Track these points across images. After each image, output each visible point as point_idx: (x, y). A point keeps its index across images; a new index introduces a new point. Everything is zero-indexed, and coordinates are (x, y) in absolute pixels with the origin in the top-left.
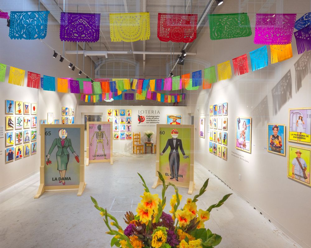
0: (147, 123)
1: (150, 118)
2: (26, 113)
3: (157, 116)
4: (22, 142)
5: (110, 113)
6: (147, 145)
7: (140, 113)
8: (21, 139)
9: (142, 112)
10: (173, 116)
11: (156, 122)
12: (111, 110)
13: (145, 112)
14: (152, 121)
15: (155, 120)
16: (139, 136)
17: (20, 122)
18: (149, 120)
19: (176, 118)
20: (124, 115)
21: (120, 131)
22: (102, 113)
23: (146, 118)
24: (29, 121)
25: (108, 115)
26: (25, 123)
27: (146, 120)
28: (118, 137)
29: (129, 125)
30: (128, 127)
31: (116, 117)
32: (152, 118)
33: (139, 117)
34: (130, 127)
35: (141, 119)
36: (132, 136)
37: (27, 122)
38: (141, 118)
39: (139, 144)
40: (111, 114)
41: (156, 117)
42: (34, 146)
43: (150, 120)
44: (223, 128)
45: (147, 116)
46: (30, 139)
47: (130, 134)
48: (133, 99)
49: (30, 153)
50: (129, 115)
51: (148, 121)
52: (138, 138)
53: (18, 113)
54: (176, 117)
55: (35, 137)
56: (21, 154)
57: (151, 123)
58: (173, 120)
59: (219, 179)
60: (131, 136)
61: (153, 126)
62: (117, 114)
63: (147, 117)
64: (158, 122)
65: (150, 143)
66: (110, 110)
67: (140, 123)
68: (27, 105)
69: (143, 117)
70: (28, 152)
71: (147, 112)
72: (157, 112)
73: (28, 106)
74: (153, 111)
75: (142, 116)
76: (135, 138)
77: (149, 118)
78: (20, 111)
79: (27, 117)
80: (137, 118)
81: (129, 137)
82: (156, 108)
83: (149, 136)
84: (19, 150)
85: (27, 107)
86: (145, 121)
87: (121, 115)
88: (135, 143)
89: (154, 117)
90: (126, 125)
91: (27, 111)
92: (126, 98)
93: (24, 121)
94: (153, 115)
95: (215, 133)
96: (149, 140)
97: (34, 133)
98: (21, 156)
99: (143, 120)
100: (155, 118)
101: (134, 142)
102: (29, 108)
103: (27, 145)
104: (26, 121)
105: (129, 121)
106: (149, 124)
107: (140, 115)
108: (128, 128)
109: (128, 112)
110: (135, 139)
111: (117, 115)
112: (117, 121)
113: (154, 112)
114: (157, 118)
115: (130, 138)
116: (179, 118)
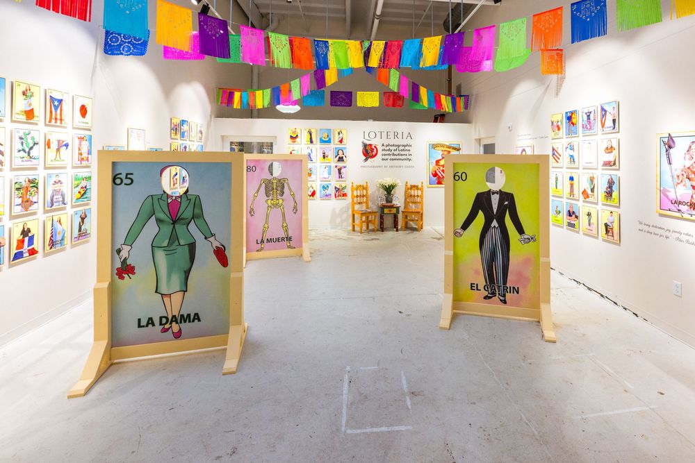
0: (383, 160)
1: (391, 148)
2: (53, 121)
3: (407, 145)
4: (38, 208)
5: (294, 136)
6: (386, 211)
7: (367, 137)
8: (34, 199)
9: (372, 135)
10: (442, 146)
11: (405, 157)
12: (298, 131)
13: (379, 135)
14: (394, 155)
15: (405, 153)
16: (365, 191)
17: (31, 148)
18: (388, 152)
19: (448, 149)
20: (329, 141)
21: (318, 178)
22: (276, 137)
23: (380, 148)
24: (63, 145)
25: (290, 140)
26: (51, 153)
27: (380, 152)
28: (313, 194)
29: (340, 164)
30: (340, 170)
31: (311, 146)
32: (395, 148)
33: (365, 146)
34: (343, 171)
35: (369, 152)
36: (348, 191)
37: (58, 150)
38: (368, 148)
39: (364, 208)
40: (298, 140)
41: (405, 146)
42: (83, 219)
43: (389, 155)
44: (601, 164)
45: (383, 145)
46: (68, 199)
47: (343, 186)
48: (350, 105)
49: (67, 241)
50: (341, 141)
51: (385, 155)
52: (363, 196)
53: (23, 118)
54: (449, 147)
55: (85, 193)
56: (35, 246)
57: (393, 159)
58: (441, 153)
59: (589, 289)
60: (345, 191)
61: (397, 167)
62: (311, 138)
63: (383, 148)
64: (409, 157)
65: (392, 207)
66: (294, 130)
67: (366, 160)
68: (57, 96)
69: (373, 147)
70: (59, 238)
71: (384, 135)
72: (405, 137)
73: (60, 101)
74: (396, 134)
75: (371, 145)
76: (355, 194)
77: (388, 148)
78: (30, 114)
79: (56, 135)
80: (361, 148)
81: (340, 193)
82: (403, 126)
83: (389, 190)
84: (25, 232)
85: (56, 103)
86: (379, 156)
87: (322, 141)
88: (357, 207)
89: (399, 146)
90: (333, 165)
91: (58, 117)
92: (333, 103)
93: (48, 144)
94: (397, 142)
95: (571, 179)
96: (389, 200)
97: (84, 183)
98: (33, 252)
99: (374, 153)
100: (401, 148)
101: (353, 204)
102: (66, 106)
103: (56, 219)
104: (54, 146)
105: (340, 155)
106: (389, 163)
107: (368, 143)
108: (340, 173)
109: (339, 134)
110: (357, 196)
111: (312, 142)
112: (313, 156)
113: (400, 136)
114: (407, 148)
115: (344, 195)
116: (455, 149)
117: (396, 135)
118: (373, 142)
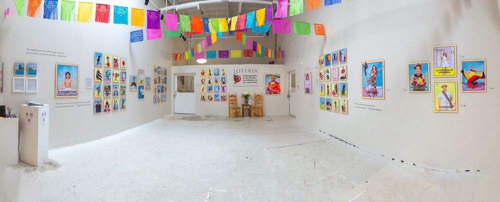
0: (243, 83)
2: (115, 67)
3: (255, 76)
5: (202, 72)
6: (245, 107)
7: (236, 72)
9: (238, 71)
10: (272, 75)
11: (253, 81)
13: (241, 71)
14: (249, 80)
15: (253, 79)
16: (235, 98)
17: (109, 76)
18: (246, 79)
20: (218, 75)
21: (213, 92)
22: (194, 74)
23: (242, 77)
24: (117, 75)
25: (201, 75)
27: (242, 79)
28: (211, 99)
29: (224, 85)
30: (223, 88)
32: (249, 77)
33: (235, 76)
34: (225, 88)
35: (237, 79)
36: (227, 98)
37: (116, 77)
38: (236, 77)
39: (234, 106)
40: (205, 74)
42: (123, 102)
44: (340, 78)
46: (119, 94)
47: (225, 95)
48: (228, 57)
49: (119, 108)
50: (224, 74)
51: (244, 80)
52: (234, 100)
53: (106, 66)
54: (275, 76)
55: (124, 92)
56: (109, 108)
57: (248, 83)
58: (271, 79)
61: (250, 86)
62: (210, 73)
63: (244, 77)
64: (256, 81)
65: (248, 105)
66: (203, 70)
67: (236, 83)
68: (116, 58)
70: (116, 107)
71: (244, 71)
72: (254, 71)
73: (117, 60)
75: (238, 76)
76: (230, 99)
77: (246, 77)
78: (108, 64)
79: (115, 72)
81: (224, 99)
82: (253, 66)
83: (246, 97)
84: (107, 103)
86: (241, 81)
87: (215, 74)
88: (231, 105)
90: (220, 86)
91: (116, 65)
92: (220, 57)
93: (113, 75)
94: (250, 74)
95: (328, 86)
96: (247, 102)
97: (124, 89)
98: (109, 110)
99: (239, 80)
100: (252, 77)
101: (229, 104)
102: (118, 62)
103: (115, 100)
104: (115, 75)
105: (224, 81)
106: (246, 84)
107: (236, 75)
108: (223, 89)
109: (223, 71)
111: (210, 75)
112: (211, 81)
113: (251, 71)
115: (225, 100)
116: (277, 77)
117: (250, 71)
118: (238, 74)
